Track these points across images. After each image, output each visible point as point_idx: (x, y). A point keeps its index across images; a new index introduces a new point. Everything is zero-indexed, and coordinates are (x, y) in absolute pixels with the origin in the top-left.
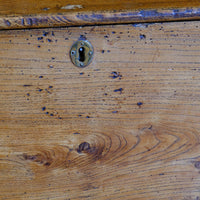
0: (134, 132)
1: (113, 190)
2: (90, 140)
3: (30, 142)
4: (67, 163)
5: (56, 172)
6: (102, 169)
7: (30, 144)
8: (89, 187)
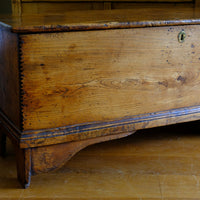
0: (196, 70)
1: (188, 97)
2: (182, 74)
3: (161, 76)
4: (173, 86)
5: (170, 90)
6: (186, 87)
7: (162, 77)
8: (180, 96)
